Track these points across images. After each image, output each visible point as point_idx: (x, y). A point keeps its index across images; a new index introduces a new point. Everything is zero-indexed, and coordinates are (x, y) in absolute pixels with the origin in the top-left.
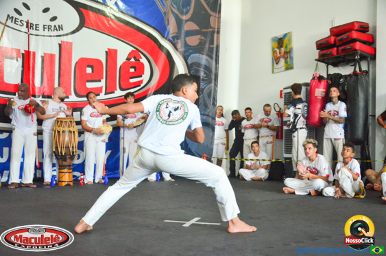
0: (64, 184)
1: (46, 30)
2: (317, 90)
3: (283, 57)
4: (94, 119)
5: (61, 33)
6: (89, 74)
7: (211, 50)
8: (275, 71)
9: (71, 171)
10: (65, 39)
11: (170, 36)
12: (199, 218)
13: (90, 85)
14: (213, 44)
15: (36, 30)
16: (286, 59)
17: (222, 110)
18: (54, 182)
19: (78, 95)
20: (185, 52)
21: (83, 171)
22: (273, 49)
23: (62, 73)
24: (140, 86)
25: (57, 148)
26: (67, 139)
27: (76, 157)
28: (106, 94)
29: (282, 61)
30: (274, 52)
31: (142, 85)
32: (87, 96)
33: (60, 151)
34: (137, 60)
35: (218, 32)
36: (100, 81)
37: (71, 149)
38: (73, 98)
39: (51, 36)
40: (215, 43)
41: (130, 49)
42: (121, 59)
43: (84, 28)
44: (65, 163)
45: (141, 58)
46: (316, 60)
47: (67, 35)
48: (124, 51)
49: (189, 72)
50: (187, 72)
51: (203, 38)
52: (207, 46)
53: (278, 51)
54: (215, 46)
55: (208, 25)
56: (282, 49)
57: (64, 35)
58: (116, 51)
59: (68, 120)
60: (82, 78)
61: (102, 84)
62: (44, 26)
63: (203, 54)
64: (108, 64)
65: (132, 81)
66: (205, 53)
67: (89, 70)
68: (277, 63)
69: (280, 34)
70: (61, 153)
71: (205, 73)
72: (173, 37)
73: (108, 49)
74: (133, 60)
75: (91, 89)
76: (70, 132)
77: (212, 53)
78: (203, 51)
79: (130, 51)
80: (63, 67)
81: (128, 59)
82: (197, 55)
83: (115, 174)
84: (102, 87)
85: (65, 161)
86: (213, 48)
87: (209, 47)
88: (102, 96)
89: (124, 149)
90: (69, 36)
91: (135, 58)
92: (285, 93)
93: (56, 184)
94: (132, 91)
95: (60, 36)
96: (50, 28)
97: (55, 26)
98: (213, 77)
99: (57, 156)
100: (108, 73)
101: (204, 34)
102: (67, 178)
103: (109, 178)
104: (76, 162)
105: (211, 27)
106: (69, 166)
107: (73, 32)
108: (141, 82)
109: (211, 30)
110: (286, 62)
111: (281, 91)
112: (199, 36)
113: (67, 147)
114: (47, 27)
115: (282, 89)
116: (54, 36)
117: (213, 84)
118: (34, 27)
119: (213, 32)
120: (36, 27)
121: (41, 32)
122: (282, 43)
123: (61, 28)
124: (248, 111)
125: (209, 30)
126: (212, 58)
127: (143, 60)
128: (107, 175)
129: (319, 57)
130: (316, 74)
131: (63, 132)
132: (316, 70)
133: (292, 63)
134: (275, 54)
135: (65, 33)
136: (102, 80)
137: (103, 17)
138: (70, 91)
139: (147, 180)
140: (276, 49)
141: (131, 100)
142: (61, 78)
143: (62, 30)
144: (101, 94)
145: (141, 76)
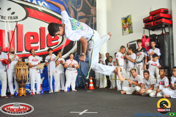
0: (21, 95)
2: (146, 43)
3: (128, 27)
4: (34, 62)
5: (17, 20)
6: (32, 40)
8: (124, 34)
9: (25, 88)
12: (87, 110)
13: (32, 45)
15: (4, 19)
16: (129, 28)
18: (17, 94)
19: (26, 51)
22: (123, 23)
23: (18, 40)
24: (57, 44)
25: (17, 77)
27: (28, 81)
28: (41, 49)
29: (127, 29)
30: (123, 25)
31: (58, 44)
33: (18, 79)
35: (95, 16)
36: (37, 43)
37: (24, 78)
38: (24, 52)
39: (12, 22)
40: (94, 22)
42: (47, 32)
43: (28, 17)
44: (21, 85)
46: (143, 28)
47: (20, 21)
51: (88, 20)
53: (125, 24)
55: (90, 13)
56: (127, 23)
58: (44, 28)
59: (22, 63)
60: (28, 42)
61: (39, 44)
62: (8, 17)
64: (41, 35)
65: (53, 42)
67: (32, 38)
68: (125, 30)
69: (125, 16)
70: (19, 80)
73: (41, 27)
75: (33, 47)
84: (38, 46)
85: (21, 84)
86: (93, 24)
87: (91, 24)
90: (21, 22)
92: (130, 45)
96: (11, 18)
97: (14, 17)
100: (41, 39)
101: (88, 18)
102: (23, 92)
103: (44, 91)
105: (91, 14)
106: (24, 86)
107: (23, 20)
108: (58, 42)
109: (92, 15)
111: (128, 44)
112: (86, 19)
113: (22, 77)
115: (128, 43)
116: (13, 22)
119: (93, 16)
121: (7, 20)
122: (127, 20)
123: (17, 17)
125: (90, 15)
128: (43, 90)
129: (145, 27)
130: (144, 35)
131: (20, 69)
132: (144, 33)
133: (132, 30)
134: (124, 26)
135: (19, 20)
136: (38, 43)
137: (37, 12)
138: (23, 48)
139: (63, 91)
140: (124, 23)
141: (51, 52)
142: (18, 42)
143: (18, 18)
144: (38, 50)
145: (58, 40)
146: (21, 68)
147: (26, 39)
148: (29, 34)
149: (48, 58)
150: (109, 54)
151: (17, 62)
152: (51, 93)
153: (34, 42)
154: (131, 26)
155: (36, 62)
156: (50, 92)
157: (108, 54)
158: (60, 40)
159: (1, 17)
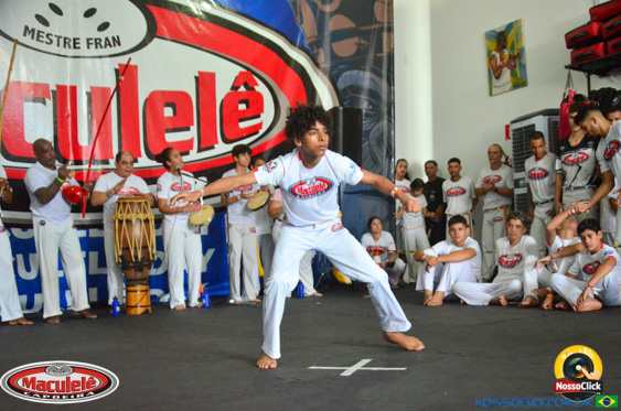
0: (140, 311)
1: (93, 47)
3: (508, 65)
5: (117, 50)
6: (169, 118)
7: (378, 62)
9: (146, 288)
10: (124, 60)
11: (306, 43)
12: (369, 360)
13: (171, 138)
14: (381, 51)
15: (75, 47)
16: (513, 69)
17: (406, 167)
19: (150, 155)
20: (332, 68)
22: (489, 53)
24: (257, 133)
28: (200, 150)
29: (507, 73)
30: (491, 58)
31: (261, 132)
34: (250, 88)
35: (390, 30)
36: (188, 129)
38: (144, 161)
39: (100, 57)
40: (385, 50)
41: (237, 70)
42: (222, 89)
43: (156, 40)
45: (257, 85)
46: (566, 67)
48: (226, 73)
49: (341, 104)
50: (338, 105)
51: (363, 42)
52: (371, 55)
53: (498, 55)
54: (385, 54)
55: (370, 19)
56: (505, 51)
57: (122, 54)
58: (212, 76)
60: (157, 126)
61: (192, 133)
62: (88, 40)
63: (364, 70)
64: (201, 99)
65: (243, 125)
66: (368, 67)
67: (168, 112)
68: (497, 78)
69: (499, 25)
71: (370, 103)
72: (310, 45)
74: (242, 89)
75: (173, 143)
77: (381, 67)
78: (364, 64)
79: (237, 74)
81: (235, 88)
82: (354, 72)
84: (192, 140)
86: (382, 57)
87: (375, 57)
88: (194, 155)
91: (246, 85)
92: (515, 131)
94: (245, 142)
95: (116, 55)
96: (97, 42)
97: (107, 39)
98: (385, 110)
100: (202, 115)
101: (366, 35)
103: (211, 298)
105: (377, 23)
106: (144, 279)
107: (137, 48)
108: (259, 126)
109: (378, 26)
110: (513, 74)
111: (507, 127)
112: (356, 39)
114: (93, 41)
115: (508, 123)
116: (105, 57)
117: (385, 122)
118: (72, 44)
119: (381, 29)
120: (75, 43)
121: (84, 51)
122: (505, 40)
124: (454, 164)
125: (373, 26)
126: (380, 75)
127: (261, 88)
128: (209, 291)
129: (572, 62)
130: (570, 92)
132: (568, 85)
133: (525, 75)
134: (493, 62)
135: (125, 49)
136: (191, 127)
137: (187, 18)
140: (494, 53)
142: (122, 129)
143: (119, 44)
144: (191, 152)
145: (258, 116)
146: (133, 217)
148: (160, 98)
150: (435, 164)
152: (234, 305)
153: (177, 126)
154: (520, 63)
156: (232, 301)
157: (432, 164)
158: (267, 117)
159: (62, 41)
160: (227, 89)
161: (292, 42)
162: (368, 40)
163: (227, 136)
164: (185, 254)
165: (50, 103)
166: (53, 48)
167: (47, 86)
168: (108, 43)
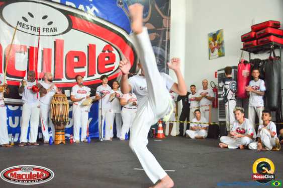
0: (59, 143)
1: (45, 31)
2: (243, 71)
3: (217, 47)
5: (55, 33)
6: (76, 62)
7: (164, 43)
8: (211, 58)
9: (64, 133)
10: (58, 37)
13: (77, 71)
14: (165, 39)
16: (219, 49)
18: (52, 142)
19: (68, 78)
21: (72, 133)
22: (209, 42)
23: (56, 62)
24: (112, 70)
25: (54, 116)
26: (61, 110)
27: (68, 123)
28: (88, 76)
29: (216, 51)
30: (210, 44)
31: (114, 70)
32: (76, 78)
33: (56, 118)
34: (110, 52)
35: (169, 30)
36: (84, 67)
37: (64, 117)
38: (64, 80)
39: (48, 36)
41: (105, 44)
43: (72, 29)
44: (59, 127)
45: (113, 50)
46: (241, 49)
48: (100, 45)
51: (158, 35)
52: (161, 40)
53: (213, 43)
54: (167, 40)
55: (161, 25)
56: (216, 42)
57: (57, 35)
59: (62, 96)
60: (71, 66)
61: (85, 69)
62: (43, 28)
63: (158, 46)
64: (89, 55)
65: (107, 67)
67: (76, 60)
68: (212, 52)
69: (214, 31)
70: (57, 120)
71: (160, 60)
74: (107, 52)
75: (77, 73)
76: (63, 105)
77: (165, 46)
78: (158, 44)
79: (105, 46)
80: (57, 58)
81: (104, 51)
82: (154, 47)
83: (95, 135)
84: (85, 72)
85: (60, 126)
86: (165, 42)
87: (162, 41)
88: (86, 78)
89: (102, 116)
90: (61, 36)
91: (108, 51)
92: (219, 74)
93: (53, 142)
94: (107, 74)
95: (55, 35)
96: (47, 30)
97: (51, 28)
99: (54, 122)
100: (90, 62)
101: (159, 32)
102: (61, 138)
103: (91, 138)
104: (68, 126)
105: (164, 27)
106: (63, 129)
107: (64, 33)
108: (113, 67)
109: (164, 29)
110: (219, 51)
111: (216, 73)
112: (155, 34)
113: (62, 116)
114: (45, 29)
115: (216, 71)
116: (50, 36)
117: (166, 68)
118: (36, 30)
119: (165, 30)
120: (38, 30)
121: (41, 33)
122: (216, 37)
123: (55, 29)
124: (193, 87)
125: (162, 29)
126: (164, 49)
127: (115, 52)
128: (90, 136)
129: (244, 47)
130: (242, 59)
131: (59, 105)
132: (242, 56)
133: (224, 52)
134: (211, 46)
135: (59, 33)
137: (85, 21)
138: (63, 75)
139: (119, 139)
140: (211, 42)
141: (105, 80)
142: (56, 66)
143: (56, 31)
144: (84, 77)
145: (113, 64)
146: (61, 103)
147: (68, 61)
148: (73, 54)
149: (100, 89)
151: (54, 94)
152: (103, 141)
153: (79, 66)
154: (222, 47)
155: (83, 95)
158: (116, 64)
159: (33, 28)
160: (101, 52)
161: (128, 33)
162: (160, 34)
163: (100, 71)
164: (81, 120)
165: (27, 54)
166: (29, 31)
167: (26, 46)
168: (52, 30)
